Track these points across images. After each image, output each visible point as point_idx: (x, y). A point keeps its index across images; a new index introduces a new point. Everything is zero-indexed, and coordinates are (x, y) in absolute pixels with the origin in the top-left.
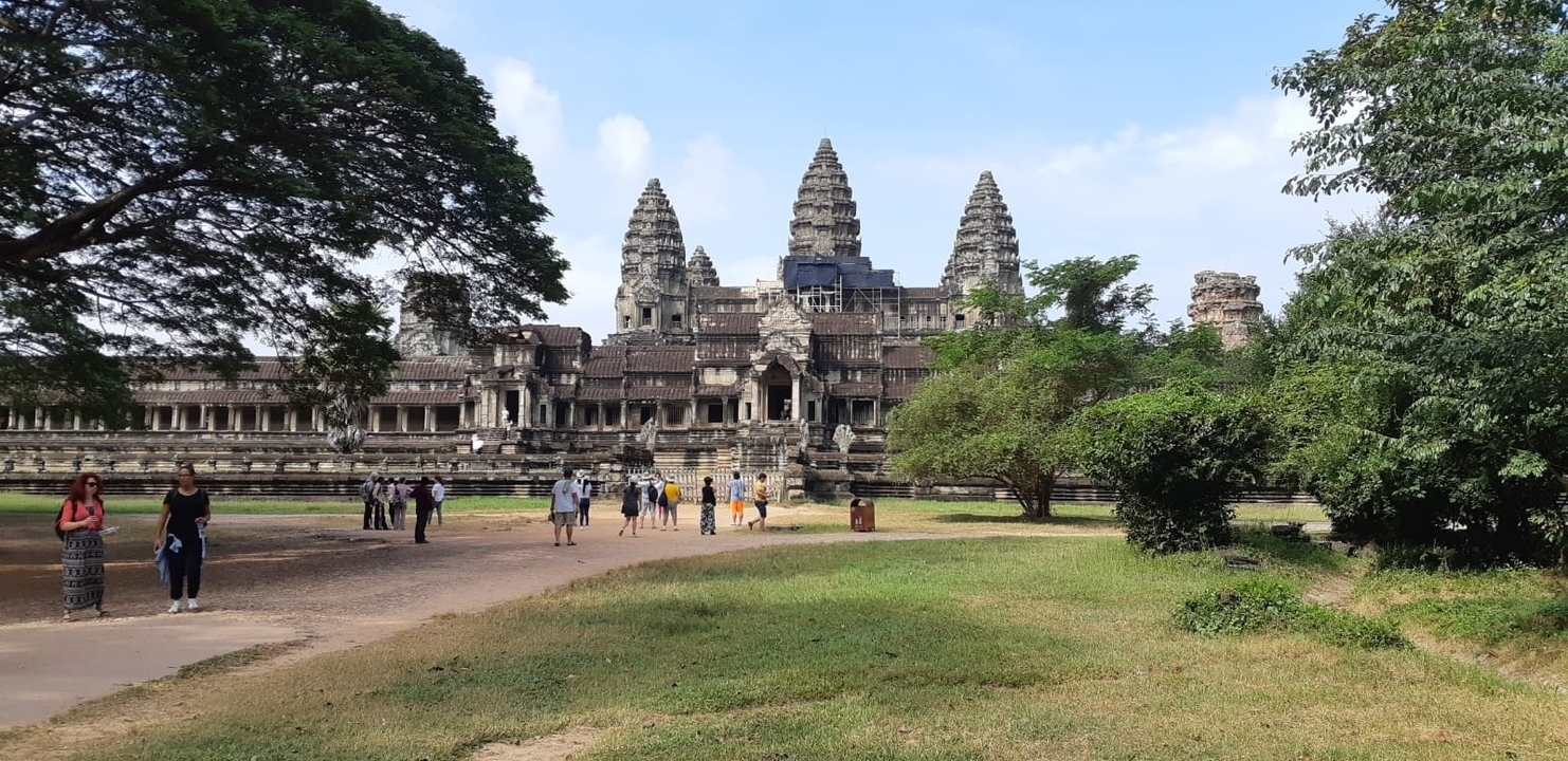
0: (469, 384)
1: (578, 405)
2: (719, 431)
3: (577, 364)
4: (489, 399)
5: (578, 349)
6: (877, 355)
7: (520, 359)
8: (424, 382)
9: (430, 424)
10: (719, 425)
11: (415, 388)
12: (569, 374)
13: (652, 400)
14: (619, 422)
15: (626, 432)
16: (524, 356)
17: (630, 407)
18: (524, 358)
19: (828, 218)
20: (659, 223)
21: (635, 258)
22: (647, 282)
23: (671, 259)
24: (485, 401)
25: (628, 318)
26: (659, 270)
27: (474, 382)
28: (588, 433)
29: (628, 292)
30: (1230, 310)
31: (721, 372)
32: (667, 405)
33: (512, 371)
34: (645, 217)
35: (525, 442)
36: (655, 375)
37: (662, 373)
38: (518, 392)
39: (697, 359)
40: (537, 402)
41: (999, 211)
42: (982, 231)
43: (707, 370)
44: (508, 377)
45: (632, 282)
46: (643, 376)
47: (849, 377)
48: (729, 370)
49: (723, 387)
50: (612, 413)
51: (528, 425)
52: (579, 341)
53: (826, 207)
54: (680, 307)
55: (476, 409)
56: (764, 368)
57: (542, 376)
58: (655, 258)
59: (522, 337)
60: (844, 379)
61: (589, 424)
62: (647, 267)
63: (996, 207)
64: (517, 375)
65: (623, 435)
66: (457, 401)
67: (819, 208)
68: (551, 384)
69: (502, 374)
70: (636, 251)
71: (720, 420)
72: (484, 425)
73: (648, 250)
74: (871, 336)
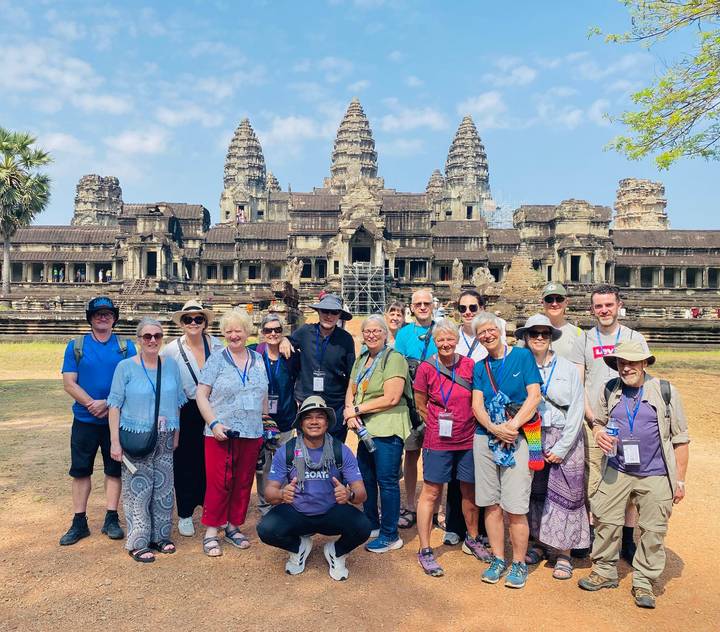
0: (119, 247)
1: (201, 263)
2: (308, 284)
3: (200, 233)
4: (134, 258)
5: (201, 221)
6: (428, 227)
7: (157, 227)
8: (85, 245)
9: (89, 276)
10: (309, 280)
11: (78, 249)
12: (194, 240)
13: (257, 260)
14: (232, 277)
15: (238, 285)
16: (160, 226)
17: (241, 266)
18: (160, 227)
19: (357, 149)
20: (249, 148)
21: (232, 172)
22: (242, 188)
23: (257, 173)
24: (130, 259)
25: (228, 213)
26: (249, 180)
27: (122, 246)
28: (209, 285)
29: (228, 194)
30: (647, 205)
31: (310, 239)
32: (269, 263)
33: (151, 236)
34: (240, 144)
35: (162, 290)
36: (259, 241)
37: (265, 240)
38: (155, 253)
39: (290, 230)
40: (171, 261)
41: (477, 141)
42: (465, 155)
43: (298, 238)
44: (149, 241)
45: (231, 188)
46: (249, 241)
47: (407, 244)
48: (315, 238)
49: (311, 251)
50: (227, 271)
51: (164, 278)
52: (202, 215)
53: (356, 142)
54: (261, 206)
55: (124, 265)
56: (353, 231)
57: (174, 240)
58: (247, 172)
59: (158, 211)
60: (403, 245)
61: (210, 278)
62: (241, 178)
63: (475, 138)
64: (155, 240)
65: (236, 287)
66: (110, 259)
67: (352, 143)
68: (181, 247)
69: (144, 238)
70: (234, 167)
71: (310, 276)
72: (130, 277)
73: (242, 166)
74: (424, 212)
